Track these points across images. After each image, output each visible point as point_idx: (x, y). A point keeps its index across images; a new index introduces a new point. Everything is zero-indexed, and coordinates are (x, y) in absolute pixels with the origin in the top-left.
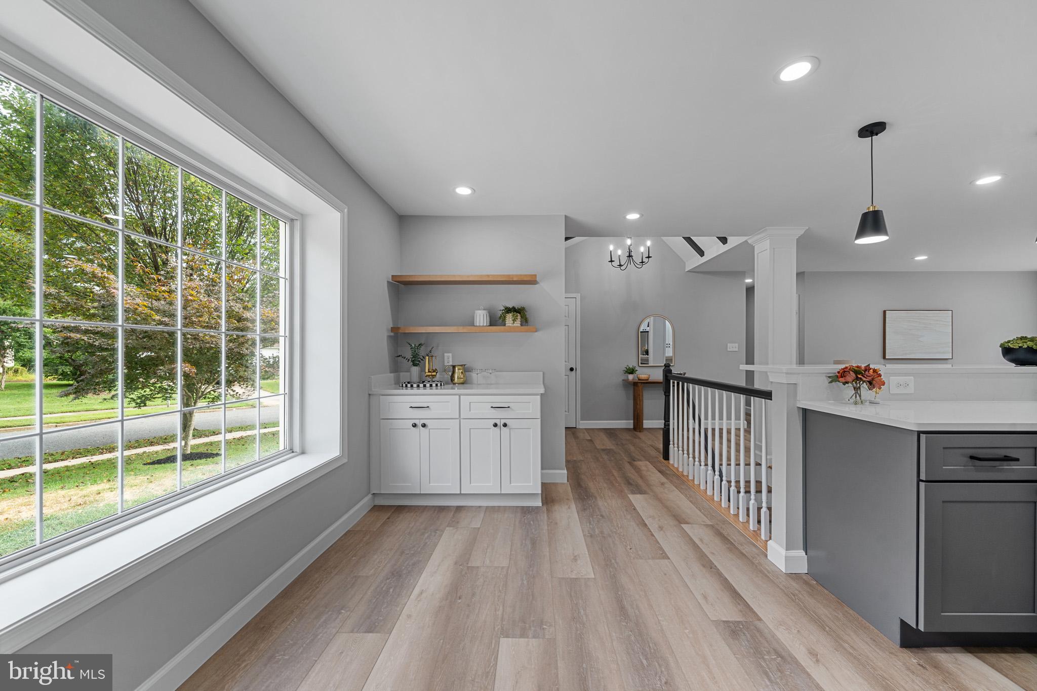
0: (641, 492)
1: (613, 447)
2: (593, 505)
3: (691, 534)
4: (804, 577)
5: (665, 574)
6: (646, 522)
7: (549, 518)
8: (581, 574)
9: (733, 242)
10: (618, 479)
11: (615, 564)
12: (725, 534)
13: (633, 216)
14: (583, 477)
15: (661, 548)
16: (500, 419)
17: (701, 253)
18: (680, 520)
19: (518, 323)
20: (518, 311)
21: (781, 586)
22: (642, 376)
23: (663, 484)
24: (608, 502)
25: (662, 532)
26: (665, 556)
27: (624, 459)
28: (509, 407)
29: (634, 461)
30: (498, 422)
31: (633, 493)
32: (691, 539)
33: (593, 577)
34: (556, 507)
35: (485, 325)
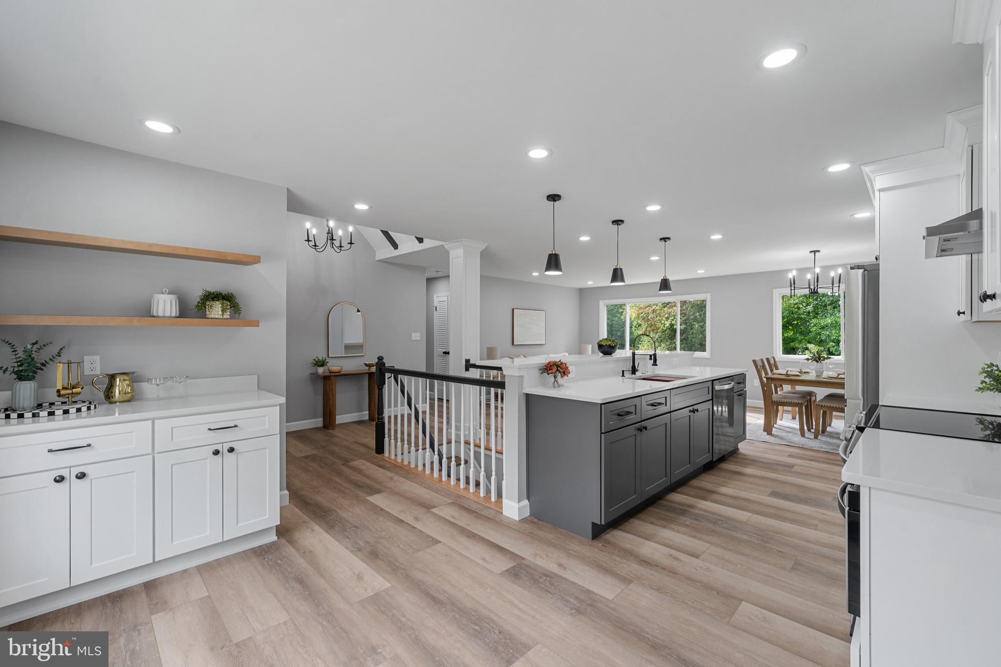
0: (378, 492)
1: (314, 452)
2: (338, 520)
3: (443, 515)
4: (529, 519)
5: (447, 556)
6: (400, 517)
7: (297, 550)
8: (377, 588)
9: (428, 243)
10: (343, 484)
11: (401, 565)
12: (466, 506)
13: (361, 207)
14: (303, 493)
15: (429, 536)
16: (223, 443)
17: (395, 246)
18: (427, 507)
19: (227, 315)
20: (227, 298)
21: (521, 531)
22: (335, 368)
23: (391, 478)
24: (352, 512)
25: (420, 522)
26: (437, 542)
27: (336, 462)
28: (236, 426)
29: (348, 462)
30: (219, 447)
31: (371, 495)
32: (446, 520)
33: (390, 585)
34: (297, 535)
35: (174, 315)
